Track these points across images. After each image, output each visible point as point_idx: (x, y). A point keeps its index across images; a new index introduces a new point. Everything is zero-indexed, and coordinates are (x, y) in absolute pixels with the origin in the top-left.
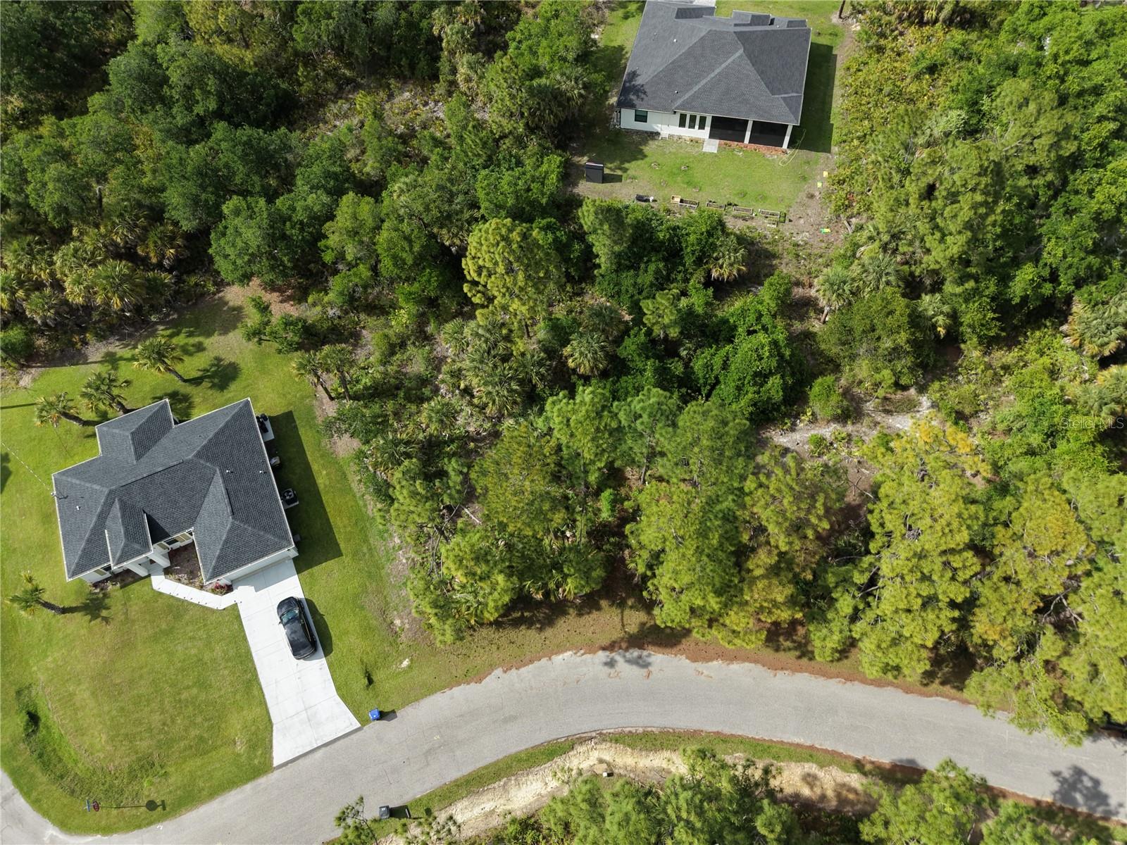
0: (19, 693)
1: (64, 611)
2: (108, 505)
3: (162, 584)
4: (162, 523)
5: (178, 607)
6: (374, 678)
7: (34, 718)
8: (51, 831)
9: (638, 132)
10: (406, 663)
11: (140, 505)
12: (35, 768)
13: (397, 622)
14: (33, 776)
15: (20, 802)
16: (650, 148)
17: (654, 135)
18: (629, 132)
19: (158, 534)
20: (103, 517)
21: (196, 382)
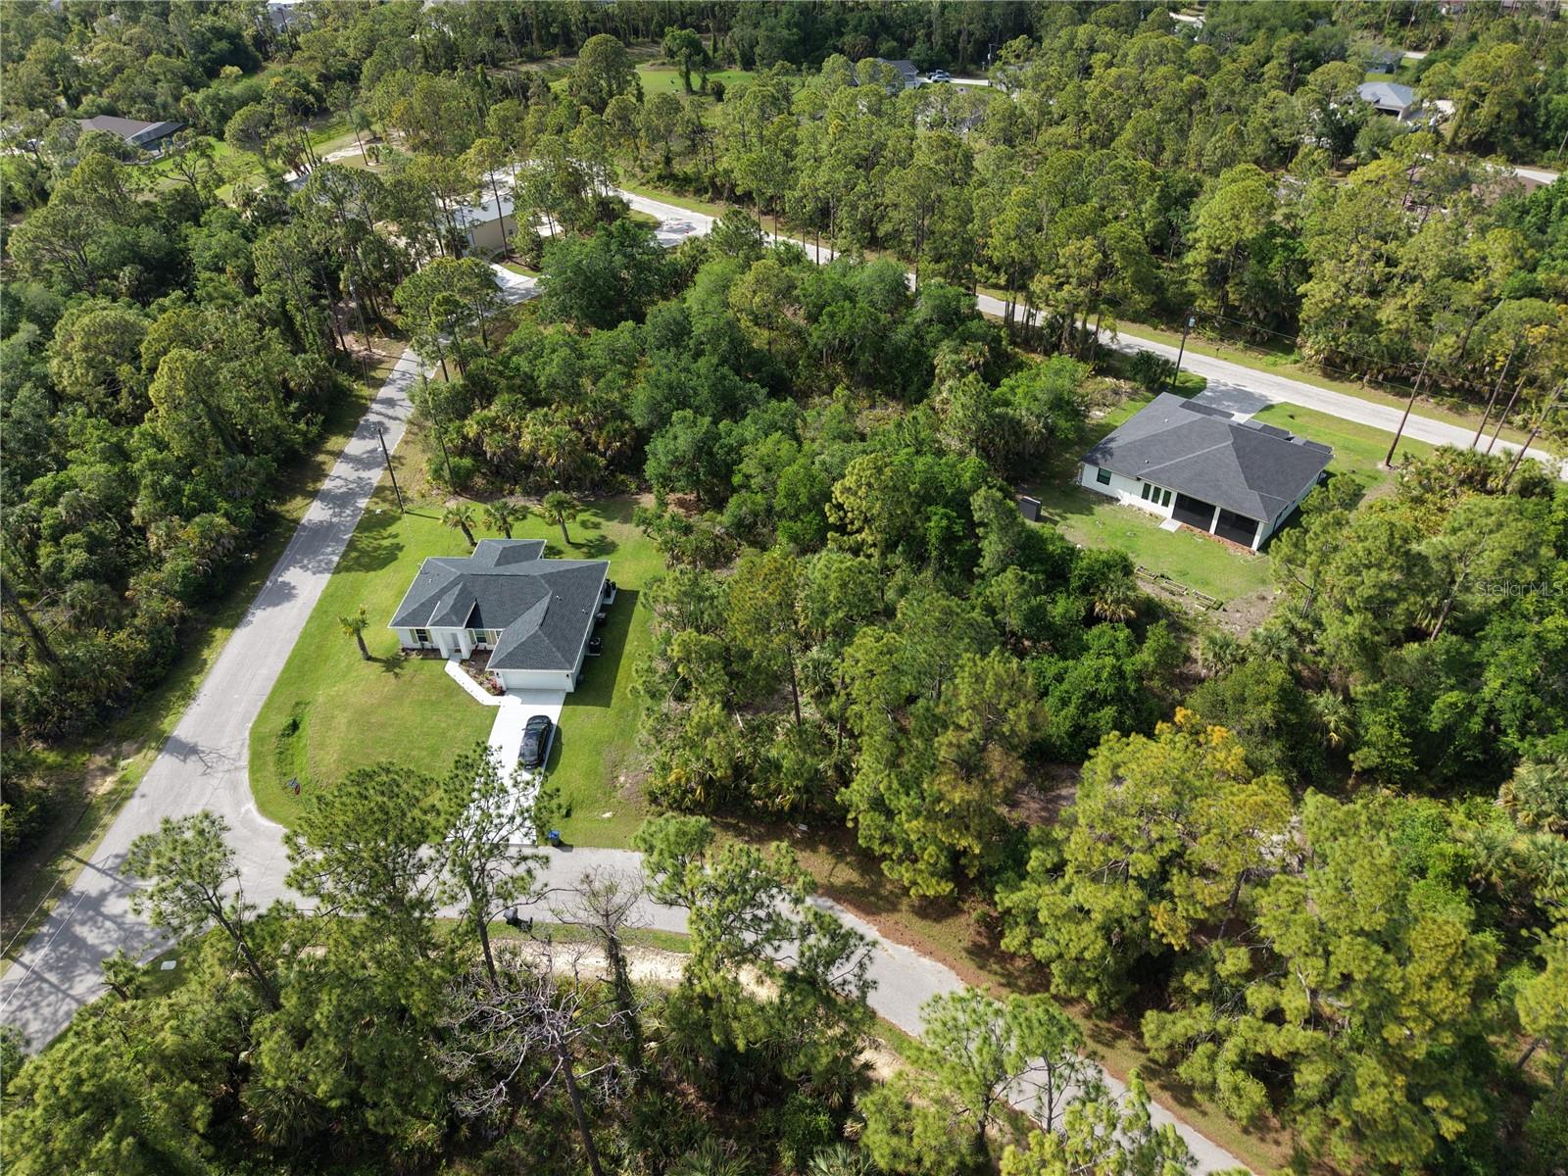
0: (297, 704)
1: (369, 658)
2: (454, 584)
3: (454, 669)
4: (483, 615)
5: (454, 689)
6: (573, 815)
7: (295, 726)
8: (251, 806)
9: (1097, 493)
10: (608, 815)
11: (476, 594)
12: (271, 759)
13: (622, 779)
14: (265, 763)
15: (245, 775)
16: (1102, 511)
17: (1112, 500)
18: (1087, 491)
19: (475, 621)
20: (444, 591)
21: (577, 546)
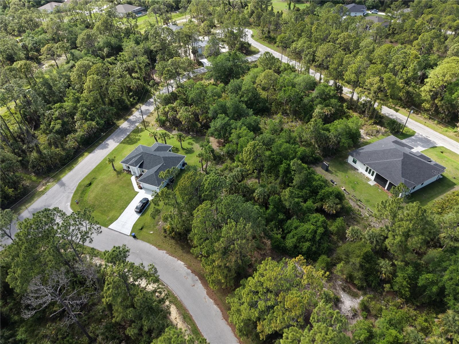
0: (94, 178)
1: (115, 170)
2: (140, 154)
3: (133, 179)
4: (144, 165)
5: (131, 184)
6: (143, 230)
7: (90, 184)
8: (69, 204)
9: (352, 166)
10: (152, 232)
11: (144, 158)
13: (160, 223)
14: (78, 193)
16: (351, 172)
17: (356, 169)
18: (349, 164)
19: (141, 166)
20: (136, 156)
21: (183, 149)
